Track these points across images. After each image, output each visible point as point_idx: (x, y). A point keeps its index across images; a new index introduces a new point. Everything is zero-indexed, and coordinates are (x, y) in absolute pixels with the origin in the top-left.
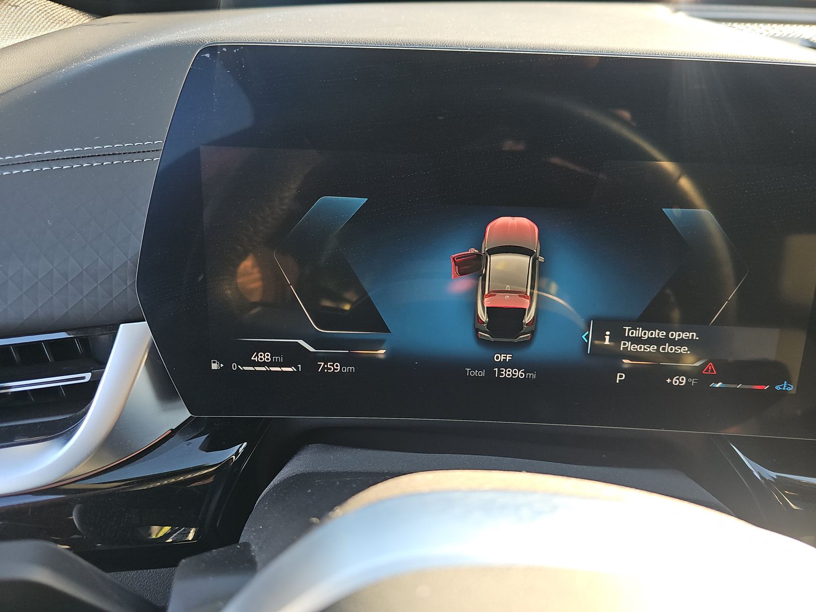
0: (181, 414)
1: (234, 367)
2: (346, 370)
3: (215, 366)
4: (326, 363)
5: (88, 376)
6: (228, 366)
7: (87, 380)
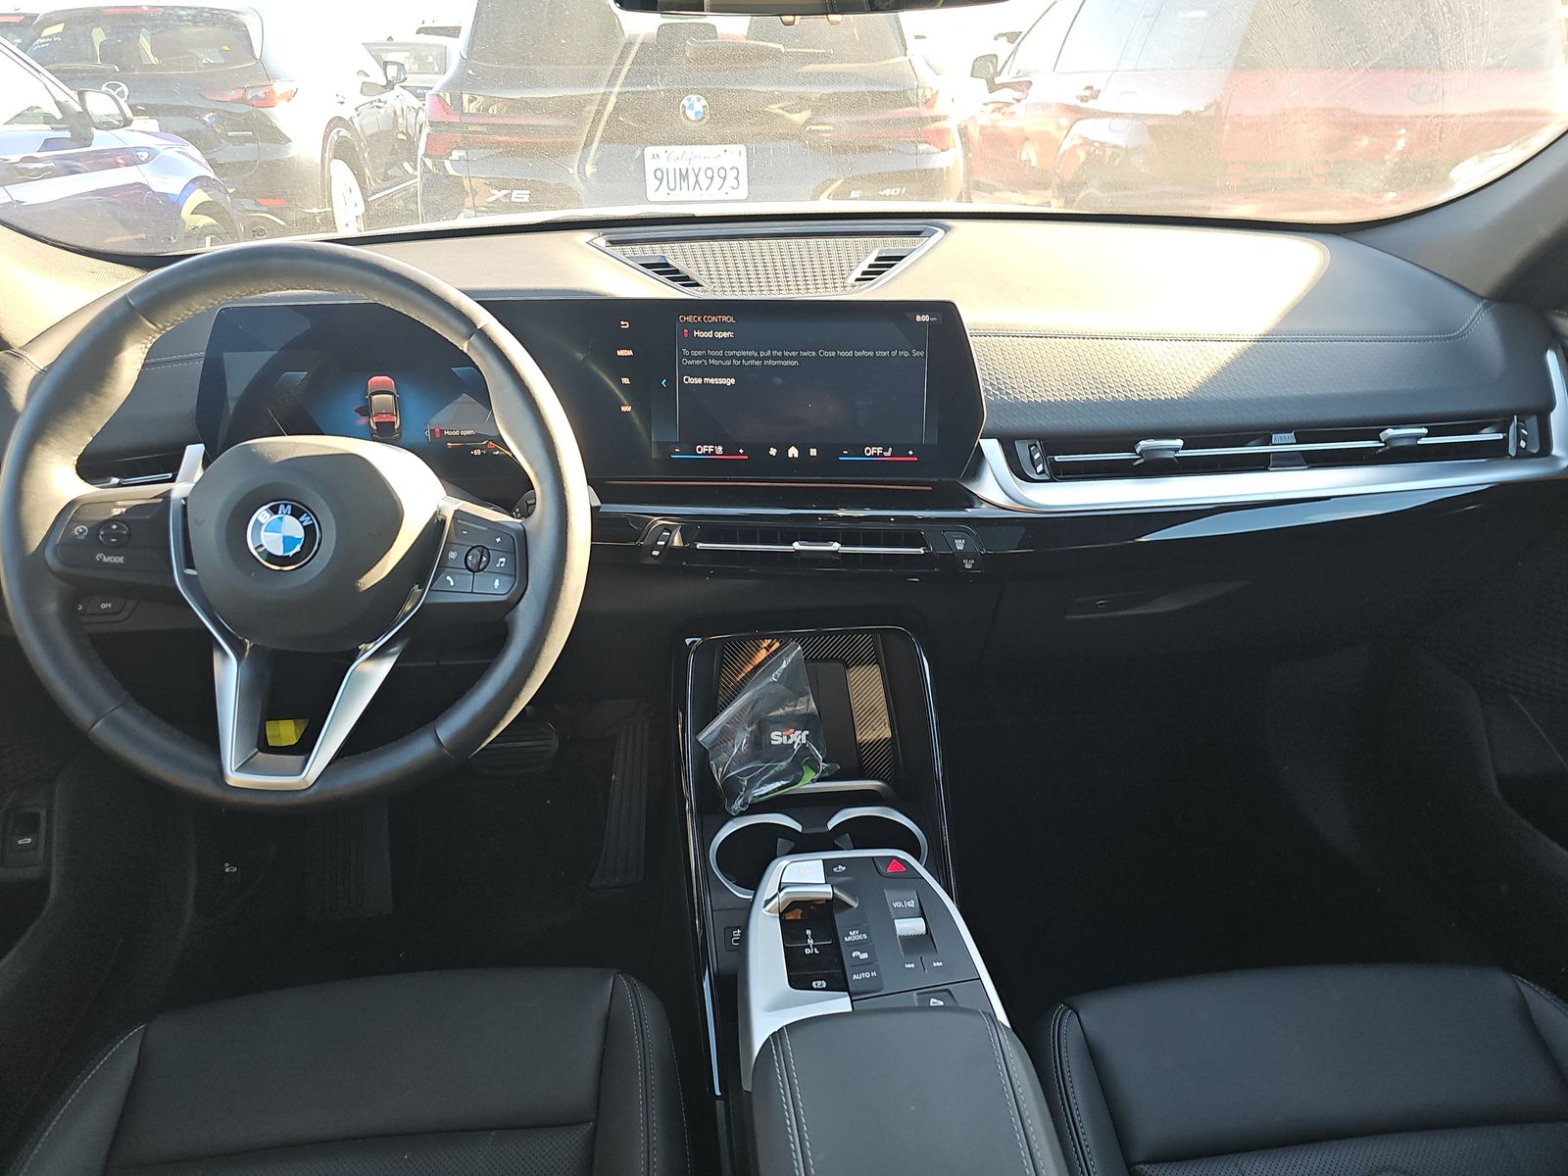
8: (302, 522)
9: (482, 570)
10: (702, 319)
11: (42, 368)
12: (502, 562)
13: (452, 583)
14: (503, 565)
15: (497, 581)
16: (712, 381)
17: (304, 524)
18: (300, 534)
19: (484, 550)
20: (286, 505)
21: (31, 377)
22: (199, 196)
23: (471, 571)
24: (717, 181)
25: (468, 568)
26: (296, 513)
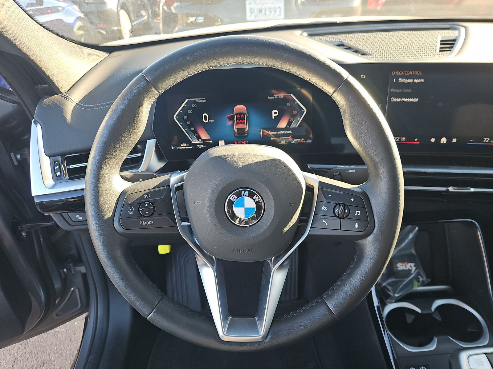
0: (162, 165)
1: (177, 148)
2: (204, 147)
3: (172, 148)
4: (199, 145)
5: (140, 154)
6: (176, 148)
7: (140, 155)
8: (254, 200)
9: (346, 217)
10: (404, 73)
11: (77, 103)
12: (358, 213)
13: (327, 224)
14: (359, 215)
15: (357, 224)
16: (406, 100)
17: (256, 201)
18: (254, 206)
19: (345, 206)
20: (245, 191)
21: (73, 107)
22: (79, 24)
23: (338, 217)
24: (273, 13)
25: (336, 216)
26: (251, 195)
